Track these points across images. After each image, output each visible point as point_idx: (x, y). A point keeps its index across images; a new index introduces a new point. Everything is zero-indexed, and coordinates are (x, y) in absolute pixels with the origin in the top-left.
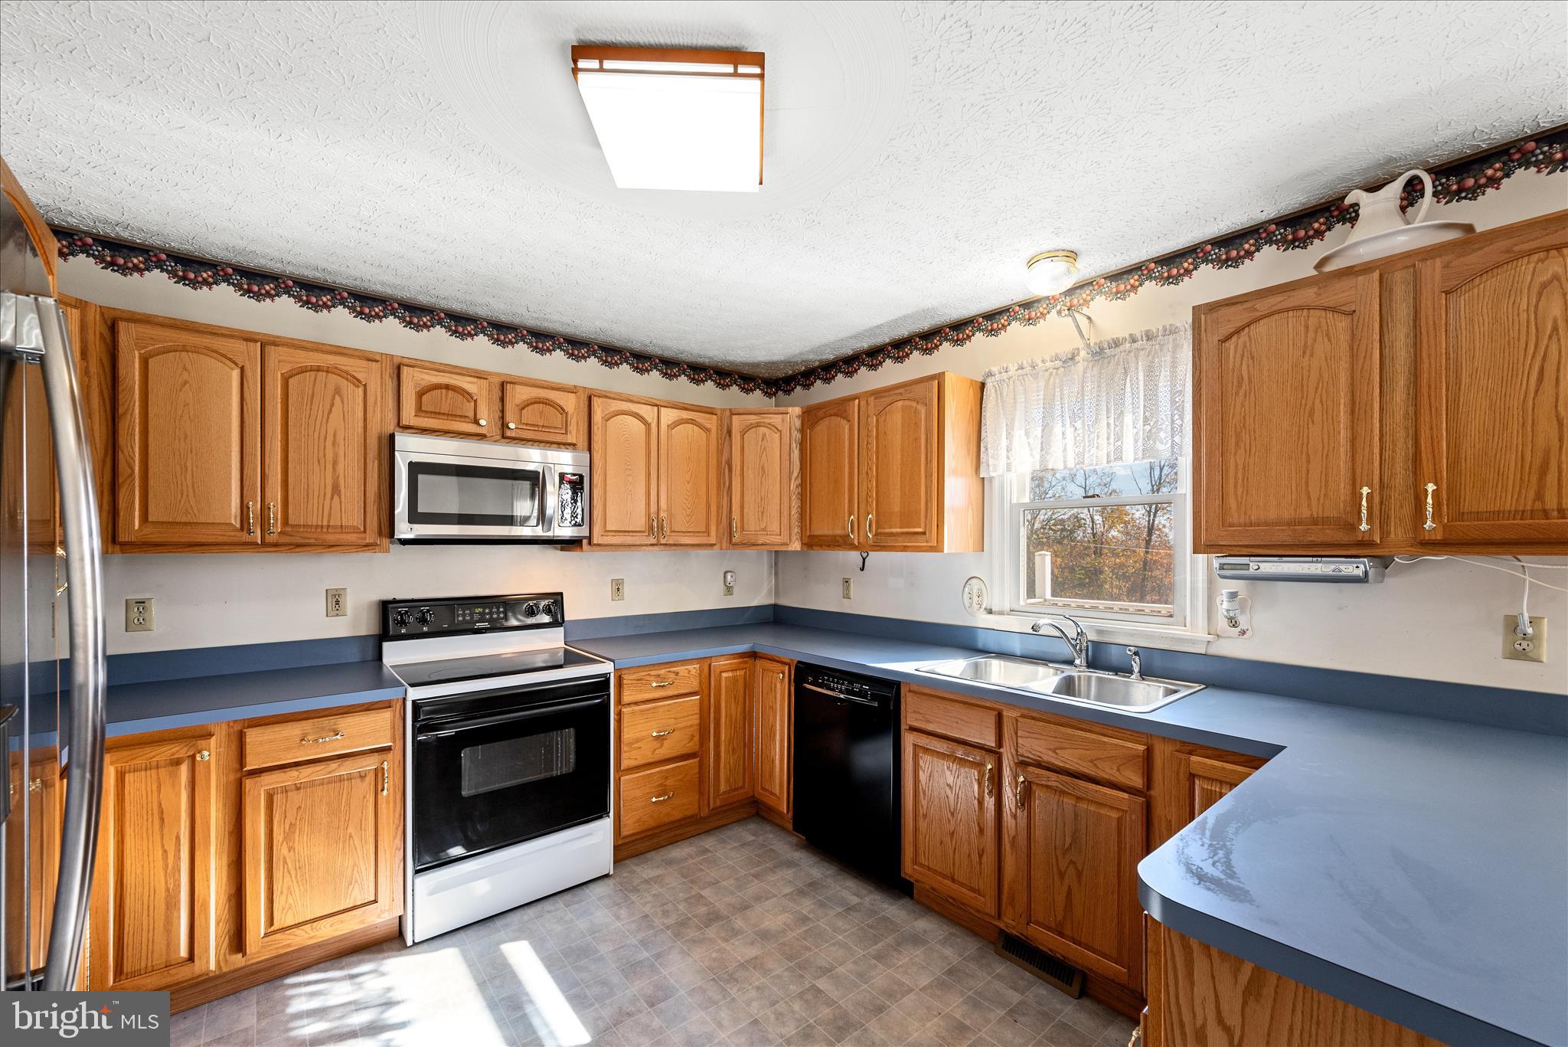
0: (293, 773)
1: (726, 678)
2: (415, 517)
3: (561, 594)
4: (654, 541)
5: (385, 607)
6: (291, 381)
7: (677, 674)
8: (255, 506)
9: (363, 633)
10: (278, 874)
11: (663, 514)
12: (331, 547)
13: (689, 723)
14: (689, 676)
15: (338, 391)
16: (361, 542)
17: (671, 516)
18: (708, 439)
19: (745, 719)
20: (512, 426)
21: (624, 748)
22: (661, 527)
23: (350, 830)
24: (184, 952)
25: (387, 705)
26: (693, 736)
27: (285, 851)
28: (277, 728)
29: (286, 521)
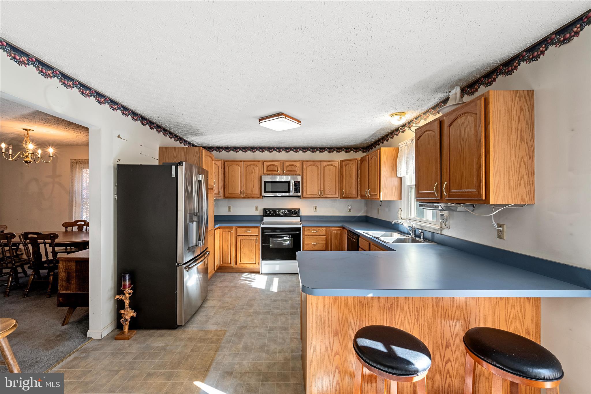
0: (243, 237)
1: (334, 233)
2: (266, 192)
3: (300, 209)
4: (319, 196)
5: (265, 210)
6: (247, 168)
7: (319, 230)
8: (242, 190)
9: (261, 215)
10: (241, 254)
11: (322, 190)
12: (253, 198)
13: (323, 243)
14: (323, 231)
15: (254, 169)
16: (257, 197)
17: (324, 190)
18: (336, 169)
19: (340, 245)
20: (285, 171)
21: (305, 245)
22: (321, 193)
23: (252, 249)
24: (230, 262)
25: (257, 227)
26: (323, 246)
27: (242, 250)
28: (242, 228)
29: (246, 193)
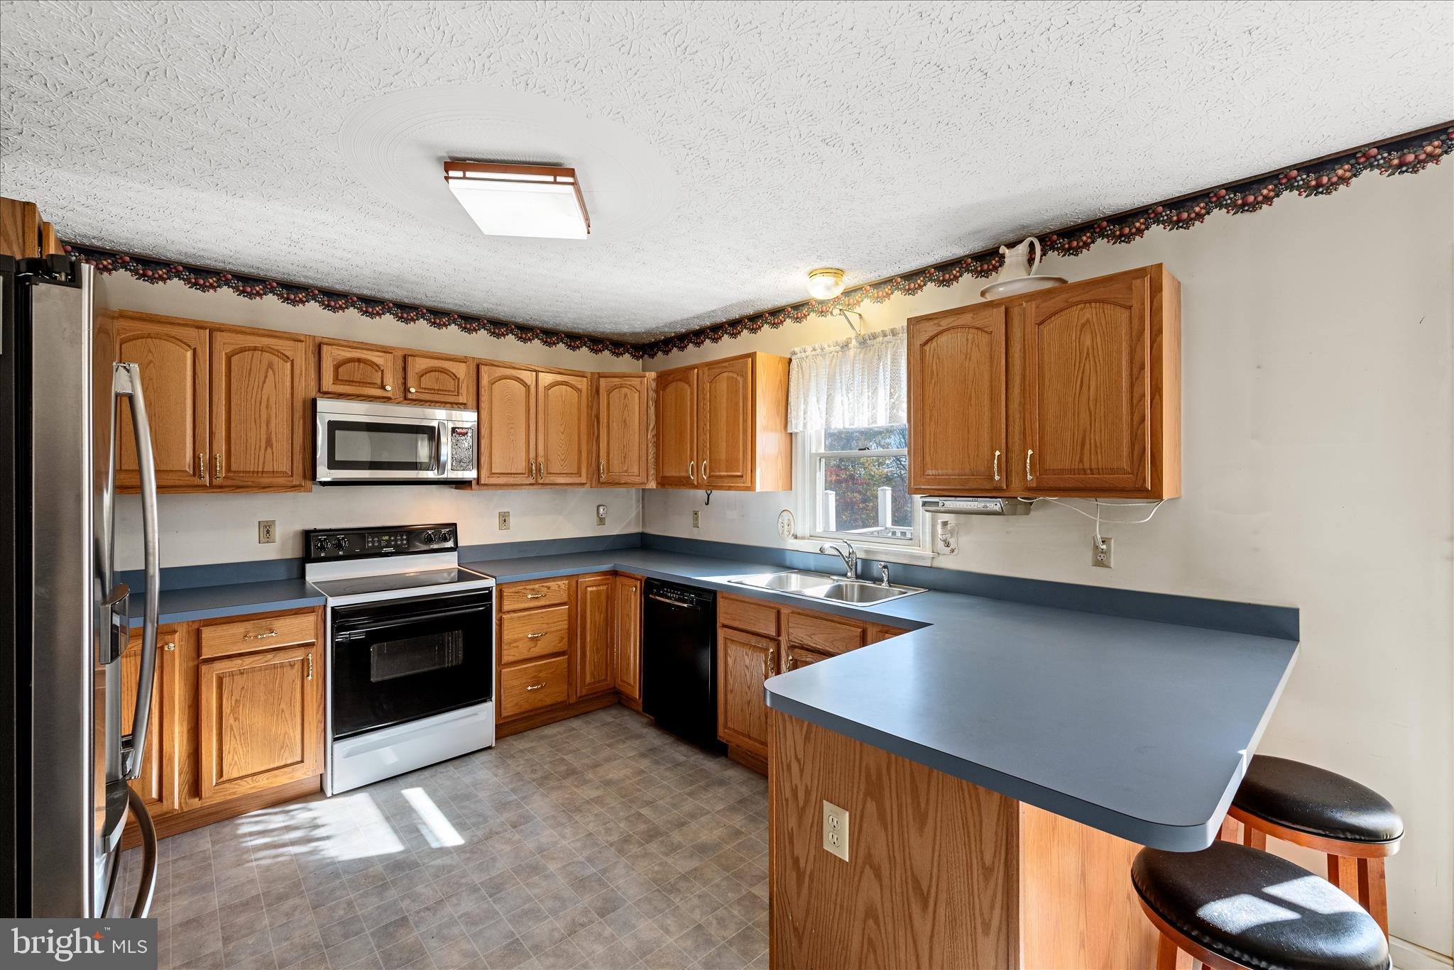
0: (238, 661)
1: (591, 592)
2: (333, 464)
3: (455, 525)
4: (533, 481)
5: (308, 536)
6: (235, 359)
7: (549, 588)
8: (204, 457)
9: (289, 557)
10: (226, 738)
11: (541, 460)
12: (264, 488)
13: (559, 628)
14: (559, 589)
15: (270, 366)
16: (291, 484)
17: (547, 460)
18: (580, 397)
19: (607, 624)
20: (413, 390)
21: (505, 647)
22: (538, 470)
23: (283, 706)
24: (155, 795)
25: (311, 610)
26: (562, 638)
27: (231, 721)
28: (225, 627)
29: (229, 468)
